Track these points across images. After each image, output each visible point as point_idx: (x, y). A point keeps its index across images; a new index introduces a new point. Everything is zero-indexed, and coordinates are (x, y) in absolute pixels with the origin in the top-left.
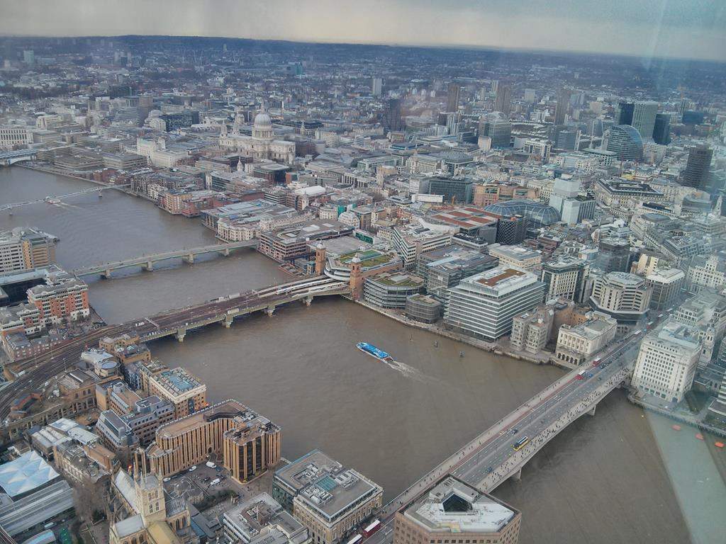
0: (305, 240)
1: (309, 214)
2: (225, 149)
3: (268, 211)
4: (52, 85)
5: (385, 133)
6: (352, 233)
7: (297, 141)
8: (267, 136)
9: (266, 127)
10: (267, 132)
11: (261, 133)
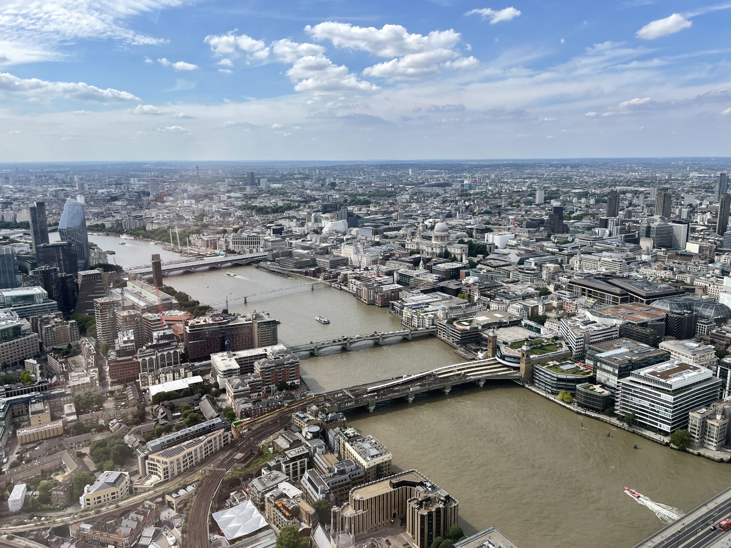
0: (477, 328)
1: (481, 305)
2: (410, 252)
4: (280, 204)
5: (549, 236)
6: (521, 323)
7: (470, 243)
8: (444, 240)
9: (444, 233)
10: (445, 237)
11: (439, 238)
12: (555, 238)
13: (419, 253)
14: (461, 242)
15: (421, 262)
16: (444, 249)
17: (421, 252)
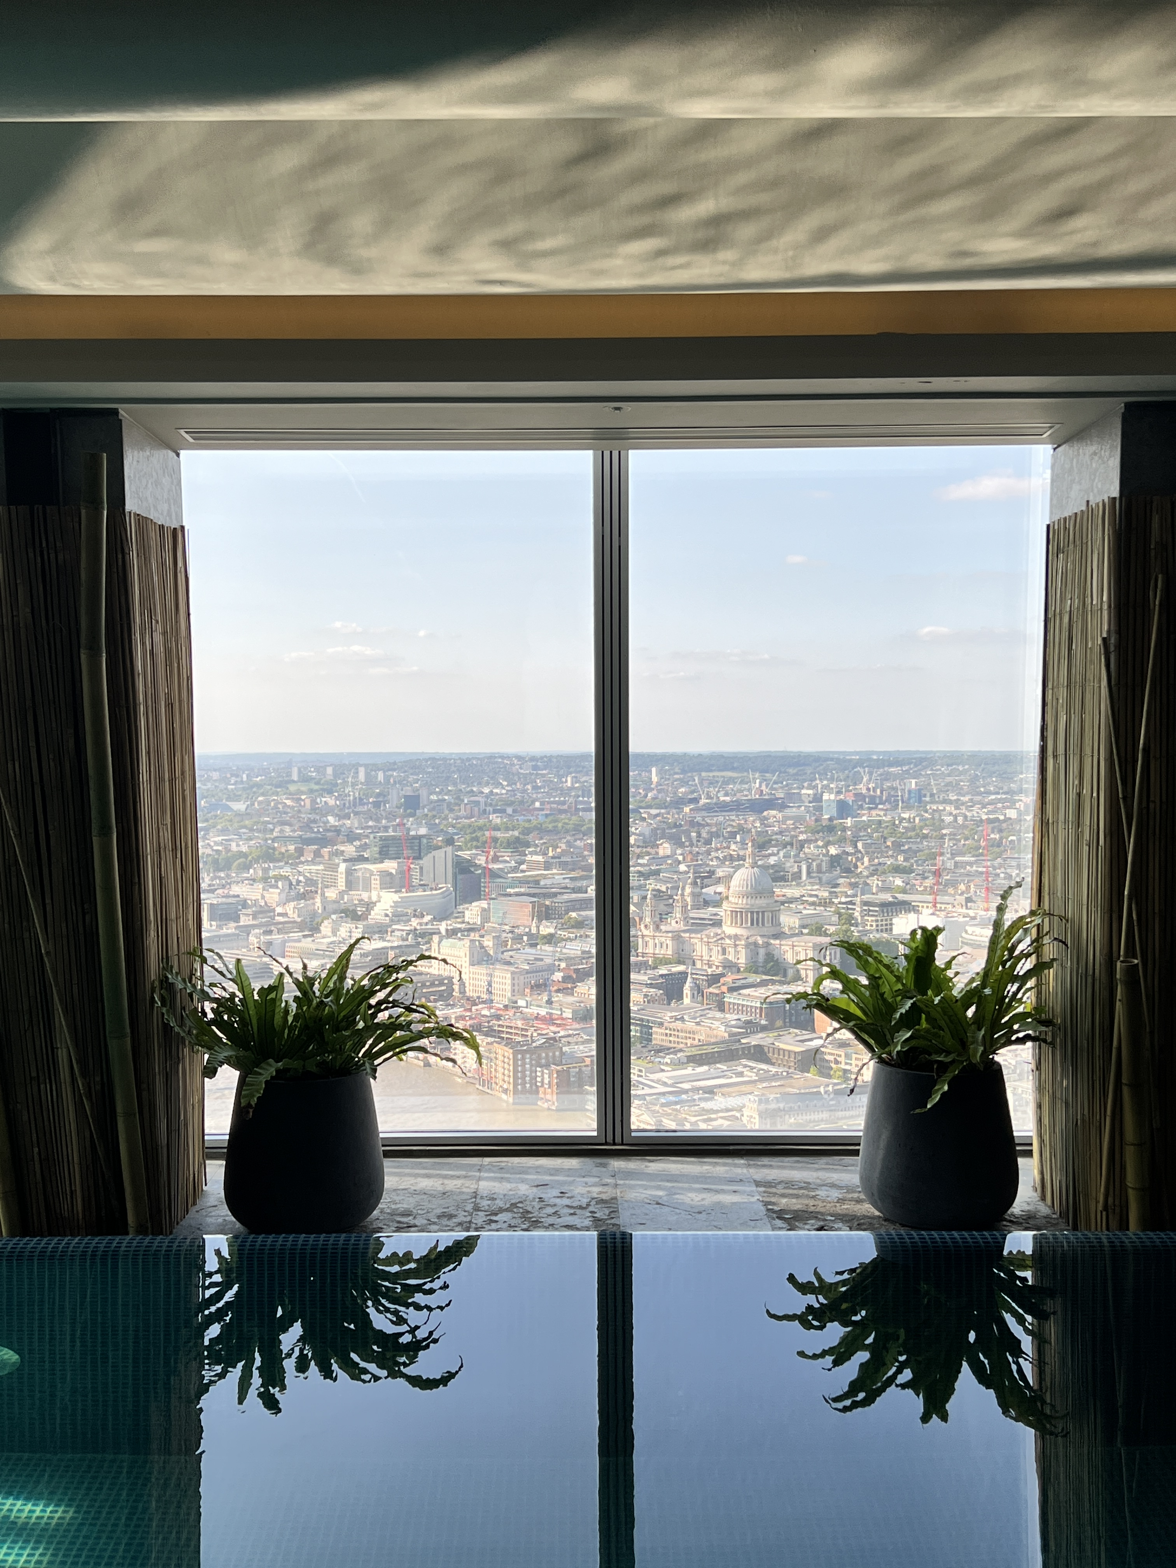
8: (763, 924)
9: (761, 902)
10: (763, 912)
11: (747, 916)
13: (680, 962)
15: (690, 986)
16: (762, 951)
17: (688, 960)
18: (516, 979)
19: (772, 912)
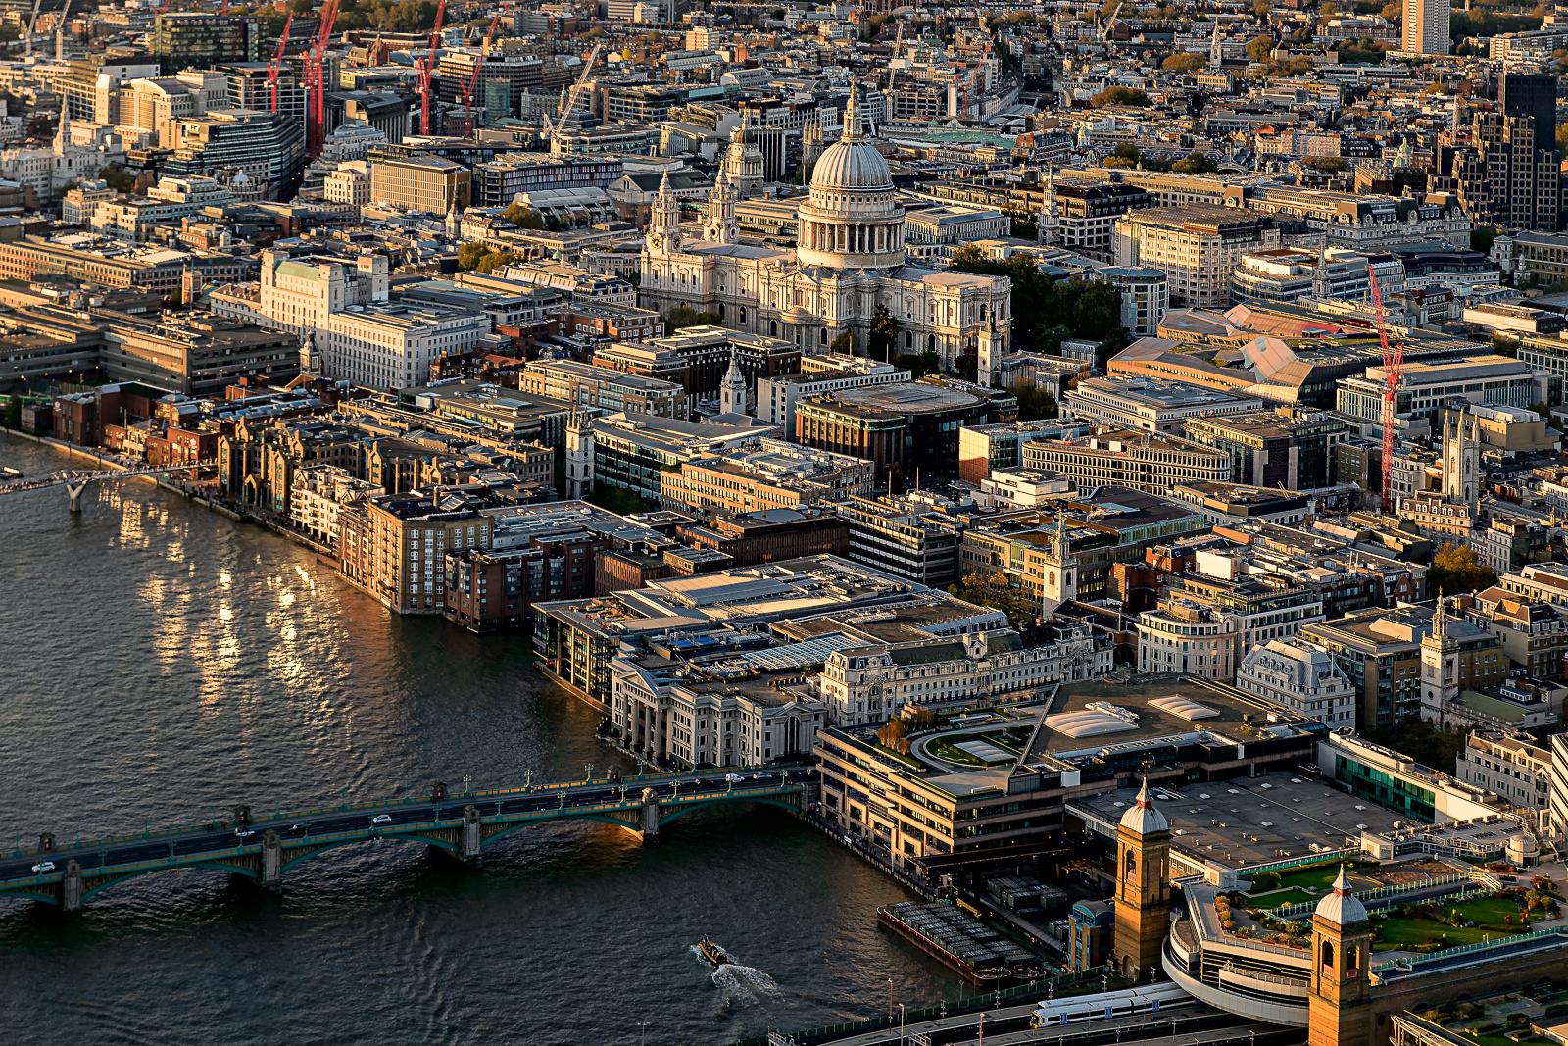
0: (1055, 782)
1: (1080, 641)
2: (665, 307)
3: (865, 616)
5: (1481, 241)
6: (1314, 758)
7: (1019, 272)
8: (872, 248)
9: (868, 208)
10: (872, 228)
11: (841, 233)
12: (1517, 250)
13: (716, 320)
14: (971, 264)
15: (732, 374)
16: (868, 301)
17: (732, 312)
18: (414, 344)
19: (889, 227)
